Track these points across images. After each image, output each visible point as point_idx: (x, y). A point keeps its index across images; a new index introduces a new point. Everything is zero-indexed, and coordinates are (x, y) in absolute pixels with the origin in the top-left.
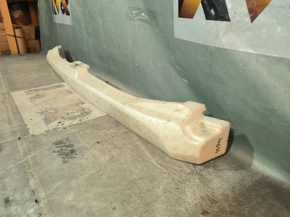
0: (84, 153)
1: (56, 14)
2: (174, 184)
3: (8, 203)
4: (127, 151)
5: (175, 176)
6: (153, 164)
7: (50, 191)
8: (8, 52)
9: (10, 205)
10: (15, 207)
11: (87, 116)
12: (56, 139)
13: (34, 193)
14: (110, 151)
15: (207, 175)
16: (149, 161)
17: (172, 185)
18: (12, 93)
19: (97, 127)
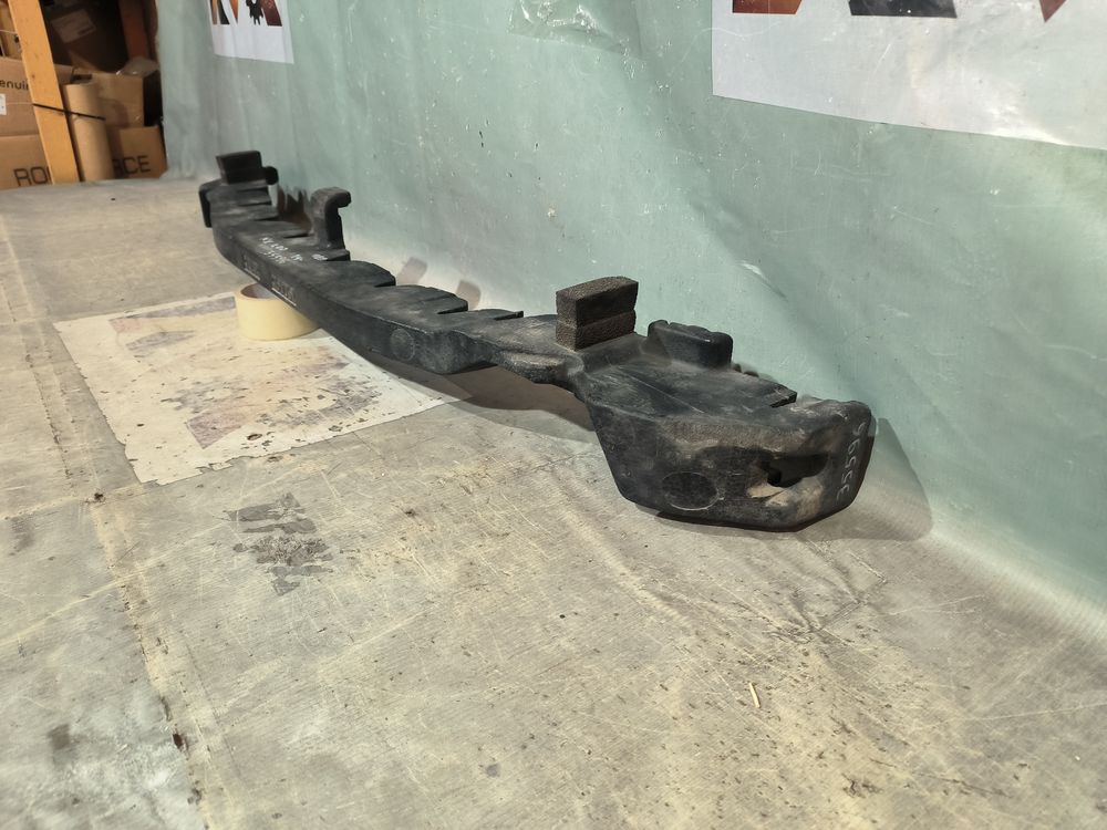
0: (359, 551)
1: (227, 23)
3: (66, 749)
4: (529, 546)
5: (725, 642)
6: (633, 598)
7: (230, 702)
8: (38, 175)
9: (74, 757)
10: (95, 765)
11: (362, 411)
12: (245, 500)
13: (167, 709)
14: (458, 545)
15: (852, 637)
16: (618, 586)
17: (716, 677)
18: (60, 326)
19: (402, 457)
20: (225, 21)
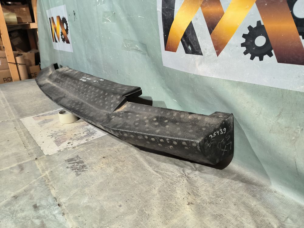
0: (93, 166)
1: (57, 42)
2: (167, 185)
3: (37, 208)
4: (129, 163)
5: (168, 179)
6: (150, 172)
7: (68, 197)
9: (39, 210)
10: (43, 211)
11: (93, 136)
12: (68, 157)
13: (56, 200)
14: (114, 164)
15: (193, 177)
16: (147, 170)
17: (165, 186)
18: (21, 119)
19: (102, 145)
20: (56, 42)
